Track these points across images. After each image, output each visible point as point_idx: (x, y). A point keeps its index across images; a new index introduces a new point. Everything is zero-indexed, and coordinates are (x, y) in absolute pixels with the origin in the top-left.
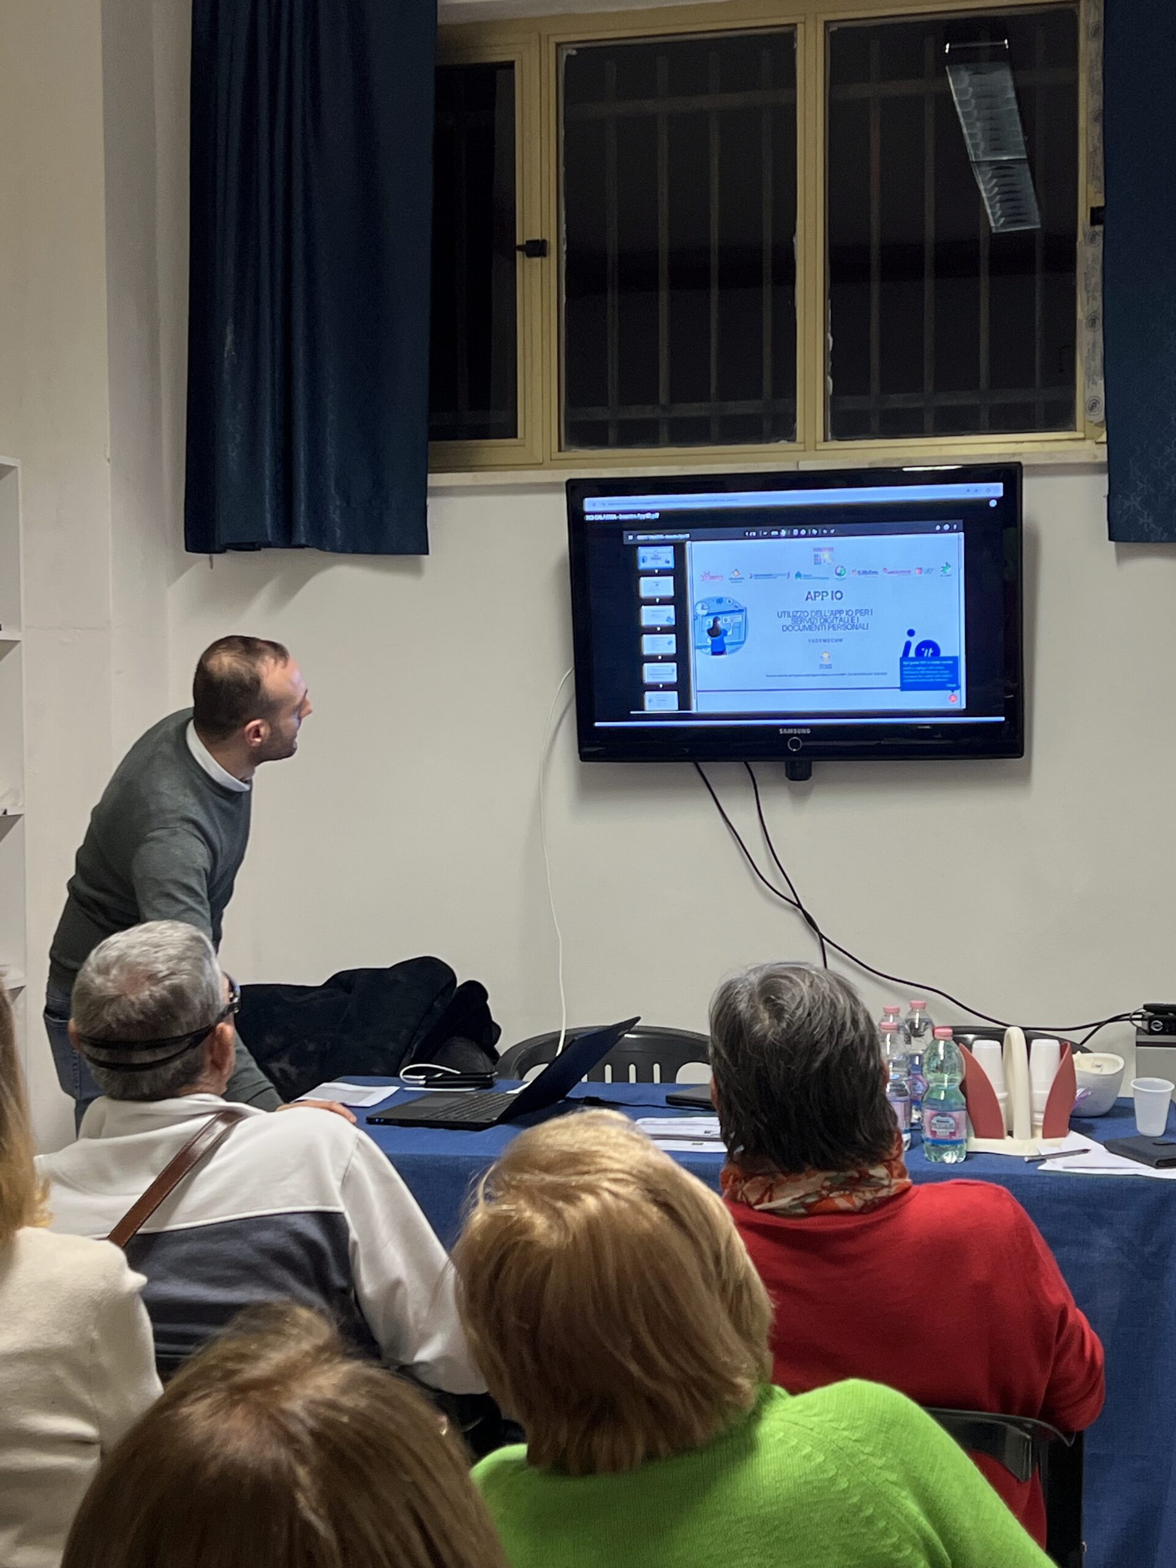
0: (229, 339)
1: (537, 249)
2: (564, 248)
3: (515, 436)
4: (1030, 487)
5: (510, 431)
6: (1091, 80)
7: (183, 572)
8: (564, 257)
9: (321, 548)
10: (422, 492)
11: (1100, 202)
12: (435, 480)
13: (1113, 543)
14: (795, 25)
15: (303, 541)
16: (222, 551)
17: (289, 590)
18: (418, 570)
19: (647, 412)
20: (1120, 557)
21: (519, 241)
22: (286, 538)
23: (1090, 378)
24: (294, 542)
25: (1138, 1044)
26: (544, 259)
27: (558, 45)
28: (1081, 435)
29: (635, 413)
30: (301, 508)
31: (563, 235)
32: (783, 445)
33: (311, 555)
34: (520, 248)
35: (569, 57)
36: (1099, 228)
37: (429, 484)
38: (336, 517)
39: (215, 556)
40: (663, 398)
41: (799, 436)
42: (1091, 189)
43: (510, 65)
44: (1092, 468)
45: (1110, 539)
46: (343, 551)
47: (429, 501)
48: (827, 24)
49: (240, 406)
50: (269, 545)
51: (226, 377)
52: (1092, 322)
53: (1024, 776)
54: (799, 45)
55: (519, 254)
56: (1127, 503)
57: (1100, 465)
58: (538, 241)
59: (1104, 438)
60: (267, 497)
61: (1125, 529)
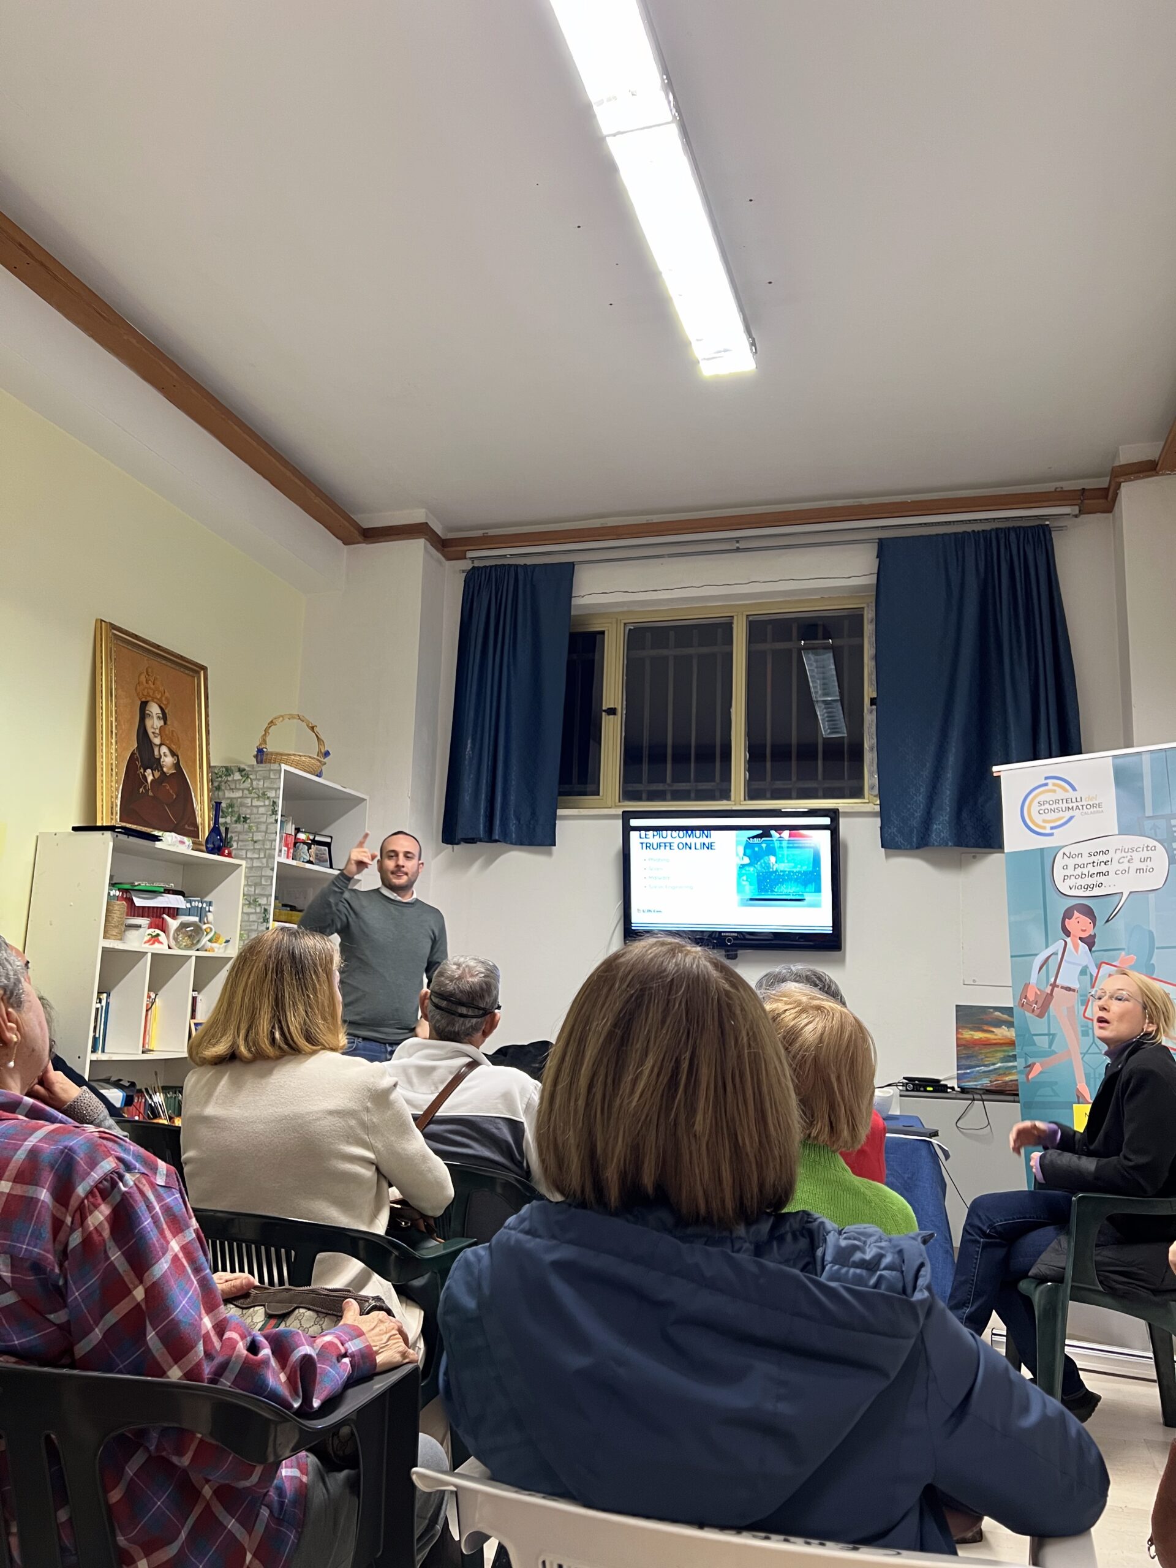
0: (469, 745)
1: (612, 711)
2: (624, 712)
3: (599, 795)
4: (842, 821)
5: (597, 793)
6: (869, 642)
7: (441, 852)
8: (624, 716)
9: (506, 843)
10: (554, 817)
11: (875, 695)
12: (560, 812)
13: (883, 849)
14: (732, 617)
15: (497, 838)
16: (457, 844)
17: (490, 861)
18: (550, 854)
19: (660, 787)
20: (887, 856)
21: (604, 708)
22: (490, 839)
23: (871, 775)
24: (493, 838)
25: (901, 1096)
26: (616, 717)
27: (625, 624)
28: (867, 801)
29: (655, 787)
30: (497, 822)
31: (624, 706)
32: (725, 799)
33: (501, 846)
34: (605, 711)
35: (630, 630)
36: (874, 707)
37: (558, 814)
38: (513, 828)
39: (455, 846)
40: (669, 780)
41: (733, 798)
42: (870, 690)
43: (603, 633)
44: (872, 814)
45: (882, 847)
46: (516, 844)
47: (557, 822)
48: (748, 616)
49: (472, 775)
50: (481, 841)
51: (467, 763)
52: (872, 749)
53: (842, 961)
54: (735, 626)
55: (604, 713)
56: (890, 831)
57: (877, 812)
58: (612, 708)
59: (878, 802)
60: (481, 818)
61: (890, 842)
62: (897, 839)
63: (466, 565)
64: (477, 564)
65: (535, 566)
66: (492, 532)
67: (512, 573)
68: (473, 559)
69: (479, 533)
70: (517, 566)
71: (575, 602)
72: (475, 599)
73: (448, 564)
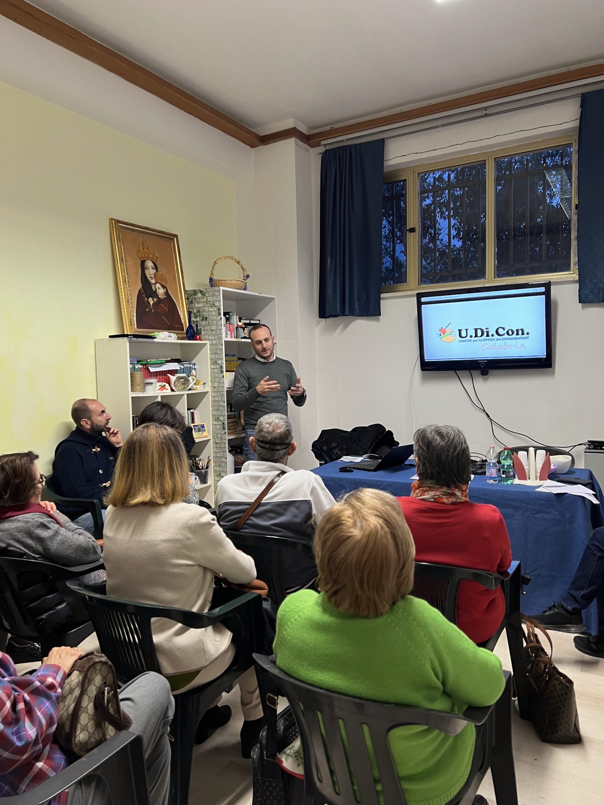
0: (329, 261)
1: (412, 230)
2: (420, 229)
3: (406, 282)
4: (553, 288)
5: (404, 281)
6: (576, 166)
7: (319, 324)
8: (420, 232)
9: (353, 315)
10: (379, 299)
11: (578, 203)
12: (382, 295)
13: (581, 304)
14: (485, 160)
15: (347, 314)
16: (328, 318)
17: (346, 326)
18: (378, 320)
21: (408, 228)
22: (343, 314)
23: (575, 255)
24: (345, 314)
25: (585, 452)
26: (415, 233)
27: (419, 173)
28: (572, 272)
30: (347, 305)
31: (420, 226)
32: (482, 280)
33: (351, 317)
34: (408, 230)
35: (422, 177)
36: (577, 210)
37: (381, 297)
38: (357, 307)
39: (326, 319)
40: (450, 269)
41: (487, 277)
42: (576, 199)
43: (405, 180)
44: (574, 282)
45: (580, 302)
46: (359, 316)
47: (381, 301)
48: (495, 159)
49: (332, 279)
50: (339, 315)
51: (328, 271)
52: (576, 239)
54: (487, 166)
55: (408, 232)
56: (585, 292)
57: (577, 281)
58: (412, 228)
59: (578, 273)
60: (338, 303)
61: (584, 299)
62: (589, 297)
63: (321, 149)
64: (328, 148)
65: (361, 144)
66: (336, 126)
67: (348, 151)
68: (325, 145)
69: (328, 128)
70: (350, 146)
71: (386, 164)
72: (328, 170)
73: (312, 150)
